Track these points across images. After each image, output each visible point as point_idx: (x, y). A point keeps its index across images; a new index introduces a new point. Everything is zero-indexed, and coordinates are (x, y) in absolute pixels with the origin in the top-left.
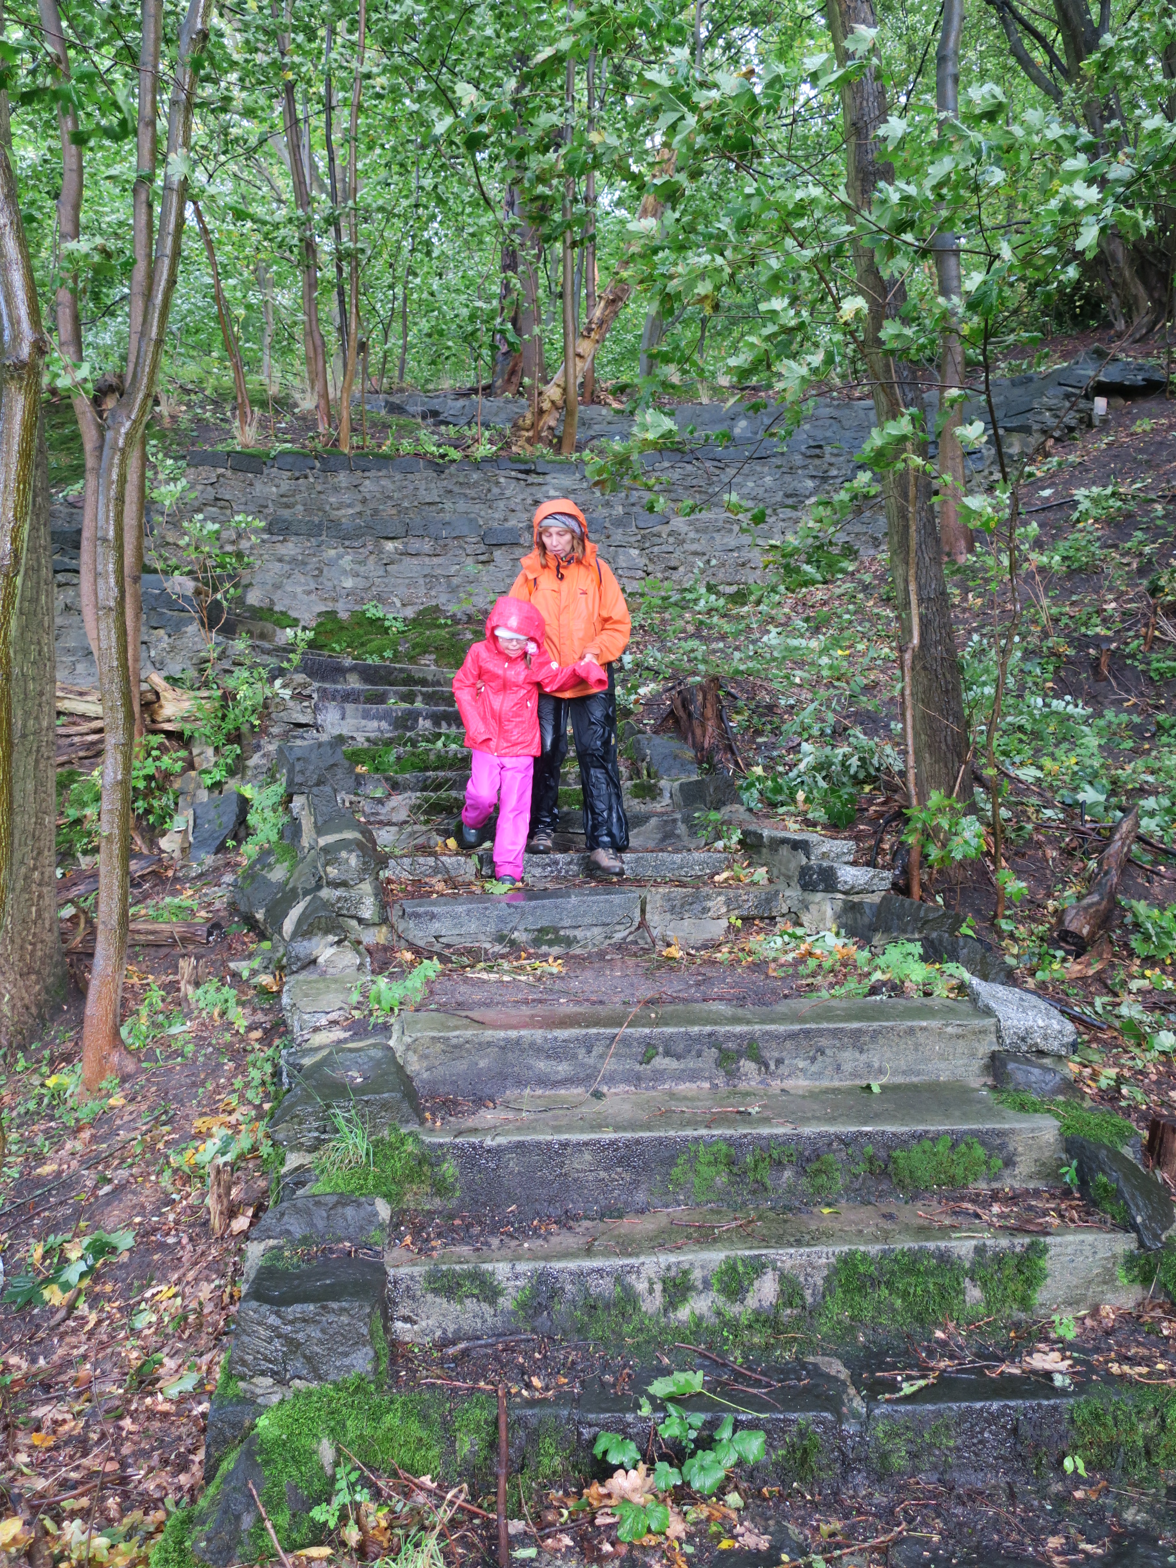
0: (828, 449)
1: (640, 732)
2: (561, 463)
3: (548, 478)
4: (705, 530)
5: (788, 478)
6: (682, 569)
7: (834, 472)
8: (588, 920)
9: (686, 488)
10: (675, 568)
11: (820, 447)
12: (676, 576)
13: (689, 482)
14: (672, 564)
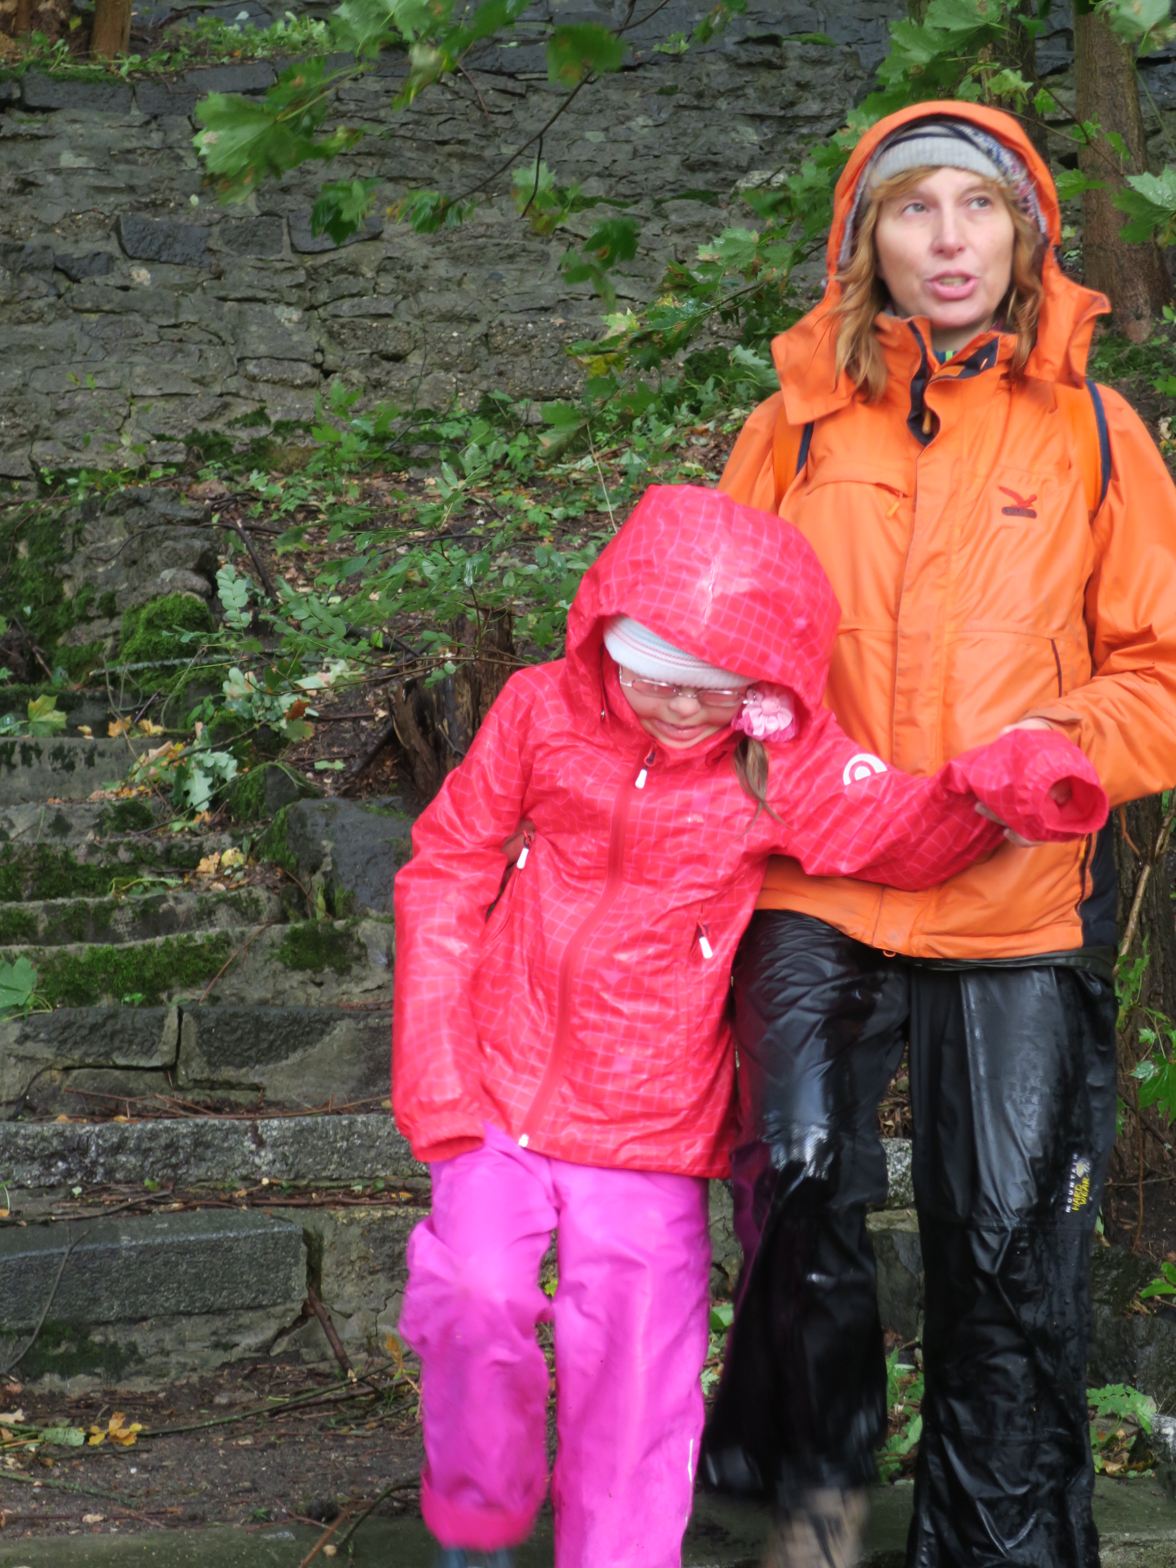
0: (794, 47)
1: (306, 792)
2: (89, 81)
3: (57, 120)
4: (476, 257)
5: (691, 120)
6: (415, 359)
7: (813, 107)
8: (166, 1299)
9: (425, 147)
10: (397, 358)
11: (773, 40)
12: (399, 377)
13: (434, 130)
14: (391, 347)
